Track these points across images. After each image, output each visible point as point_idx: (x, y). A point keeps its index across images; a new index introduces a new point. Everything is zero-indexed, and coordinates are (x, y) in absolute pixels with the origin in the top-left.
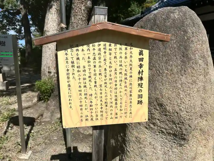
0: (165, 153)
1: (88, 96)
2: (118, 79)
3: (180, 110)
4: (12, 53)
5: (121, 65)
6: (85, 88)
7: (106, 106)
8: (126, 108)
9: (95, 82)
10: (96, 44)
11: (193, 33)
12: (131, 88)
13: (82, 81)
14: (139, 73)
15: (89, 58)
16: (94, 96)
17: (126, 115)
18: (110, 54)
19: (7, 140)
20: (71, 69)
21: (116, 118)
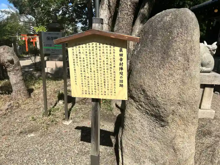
0: (150, 131)
1: (86, 78)
2: (106, 68)
3: (157, 95)
4: (61, 46)
5: (107, 58)
6: (84, 72)
7: (98, 86)
8: (112, 88)
9: (91, 69)
10: (91, 44)
11: (178, 34)
12: (115, 75)
13: (82, 67)
14: (120, 64)
15: (86, 52)
16: (90, 78)
17: (111, 93)
18: (100, 50)
19: (58, 110)
20: (75, 59)
21: (105, 95)
